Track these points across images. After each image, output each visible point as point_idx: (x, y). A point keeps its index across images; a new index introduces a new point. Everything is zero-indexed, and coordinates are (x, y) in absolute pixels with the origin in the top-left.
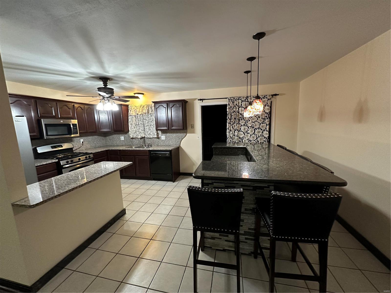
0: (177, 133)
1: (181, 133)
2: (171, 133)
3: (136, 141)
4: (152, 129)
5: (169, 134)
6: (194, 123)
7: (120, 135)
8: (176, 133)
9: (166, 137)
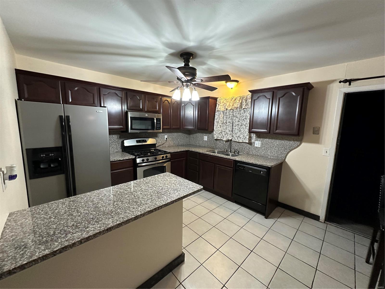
0: (283, 139)
1: (290, 140)
2: (272, 138)
3: (220, 144)
4: (243, 130)
5: (267, 139)
6: (321, 125)
7: (204, 134)
8: (280, 139)
9: (262, 144)
